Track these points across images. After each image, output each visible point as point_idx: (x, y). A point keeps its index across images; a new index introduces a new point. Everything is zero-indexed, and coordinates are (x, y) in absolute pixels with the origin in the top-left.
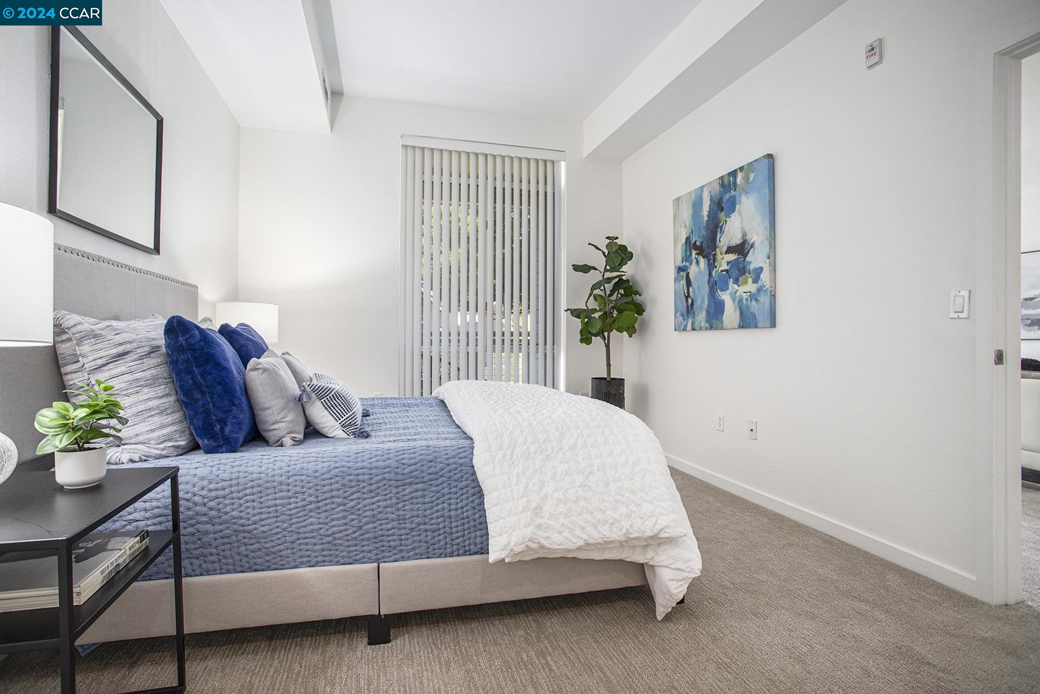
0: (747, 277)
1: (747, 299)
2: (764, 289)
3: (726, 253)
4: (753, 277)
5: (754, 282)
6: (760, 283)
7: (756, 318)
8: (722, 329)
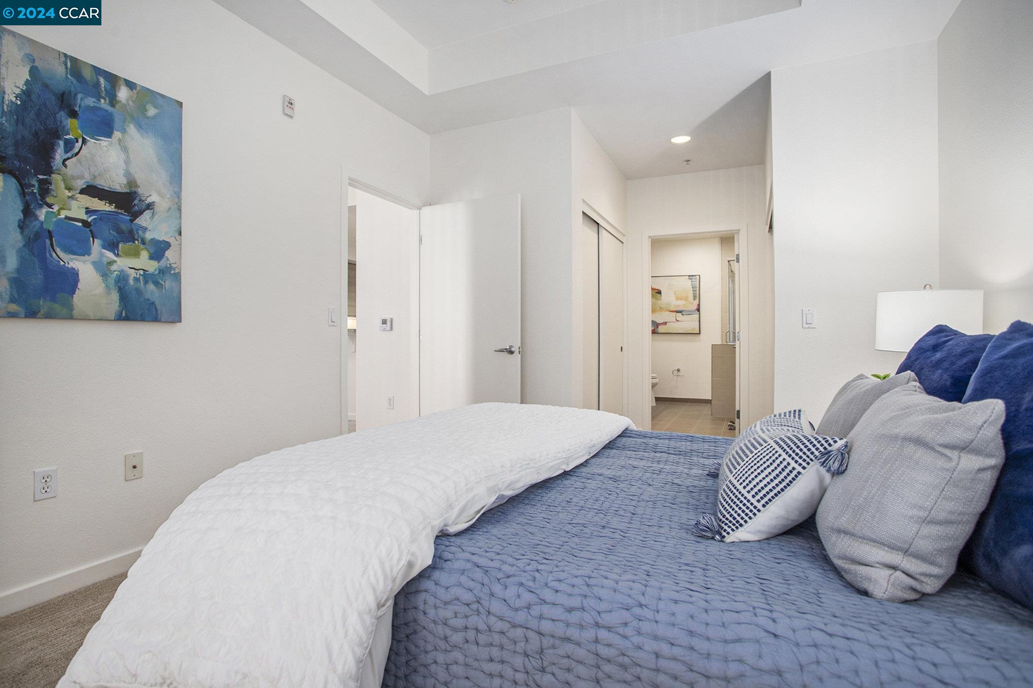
0: (138, 246)
1: (136, 280)
2: (172, 272)
3: (83, 192)
4: (152, 251)
5: (152, 258)
6: (163, 263)
7: (156, 308)
8: (70, 317)
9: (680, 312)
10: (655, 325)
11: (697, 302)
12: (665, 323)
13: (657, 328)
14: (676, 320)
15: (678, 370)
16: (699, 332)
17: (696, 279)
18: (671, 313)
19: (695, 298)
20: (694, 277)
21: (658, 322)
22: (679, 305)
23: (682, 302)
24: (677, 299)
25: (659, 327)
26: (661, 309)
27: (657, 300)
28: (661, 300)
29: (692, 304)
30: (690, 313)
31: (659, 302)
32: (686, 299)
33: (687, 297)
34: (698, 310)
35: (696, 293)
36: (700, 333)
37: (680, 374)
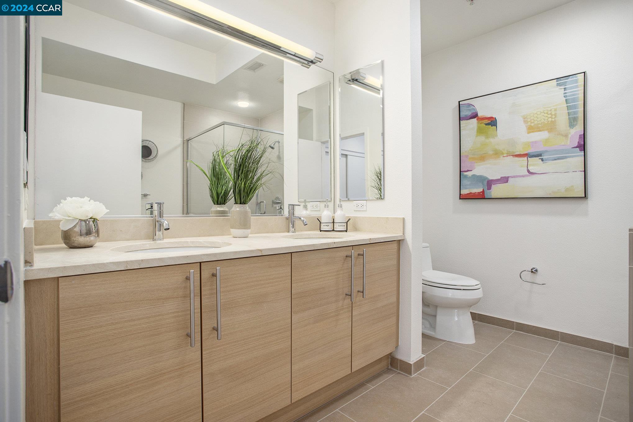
9: (538, 155)
10: (485, 183)
11: (579, 129)
12: (505, 180)
13: (489, 188)
14: (528, 171)
15: (534, 271)
16: (584, 196)
17: (576, 81)
18: (517, 159)
19: (572, 122)
20: (570, 79)
21: (491, 178)
22: (536, 142)
23: (541, 136)
24: (531, 129)
25: (493, 187)
26: (496, 154)
27: (487, 137)
28: (497, 136)
29: (566, 136)
30: (560, 156)
31: (491, 140)
32: (551, 127)
33: (553, 123)
34: (583, 146)
35: (575, 113)
36: (586, 197)
37: (538, 278)
